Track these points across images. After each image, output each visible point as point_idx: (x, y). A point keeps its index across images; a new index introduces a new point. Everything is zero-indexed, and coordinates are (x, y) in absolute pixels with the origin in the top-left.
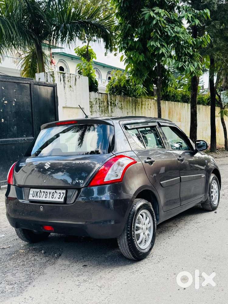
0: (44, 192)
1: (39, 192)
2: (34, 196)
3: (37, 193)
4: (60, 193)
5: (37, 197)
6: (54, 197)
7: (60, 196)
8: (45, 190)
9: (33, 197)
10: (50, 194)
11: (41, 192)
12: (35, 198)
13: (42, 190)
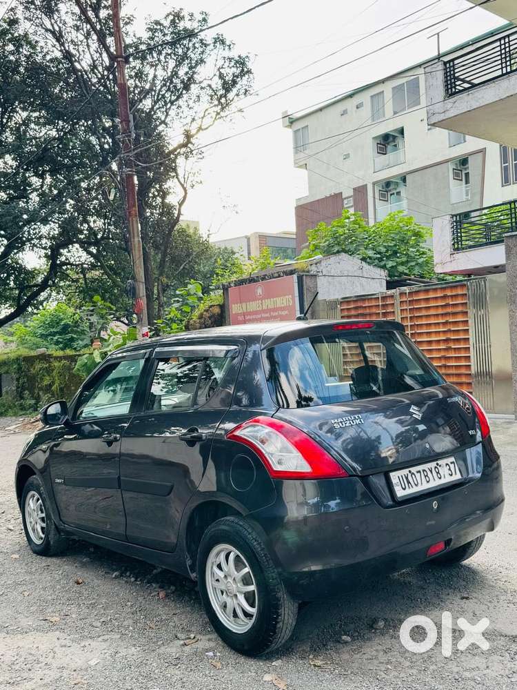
0: (419, 472)
1: (410, 475)
2: (404, 487)
3: (407, 478)
4: (447, 464)
5: (412, 487)
6: (442, 476)
7: (450, 469)
8: (420, 468)
9: (404, 489)
10: (431, 471)
11: (413, 474)
12: (410, 491)
13: (414, 470)
